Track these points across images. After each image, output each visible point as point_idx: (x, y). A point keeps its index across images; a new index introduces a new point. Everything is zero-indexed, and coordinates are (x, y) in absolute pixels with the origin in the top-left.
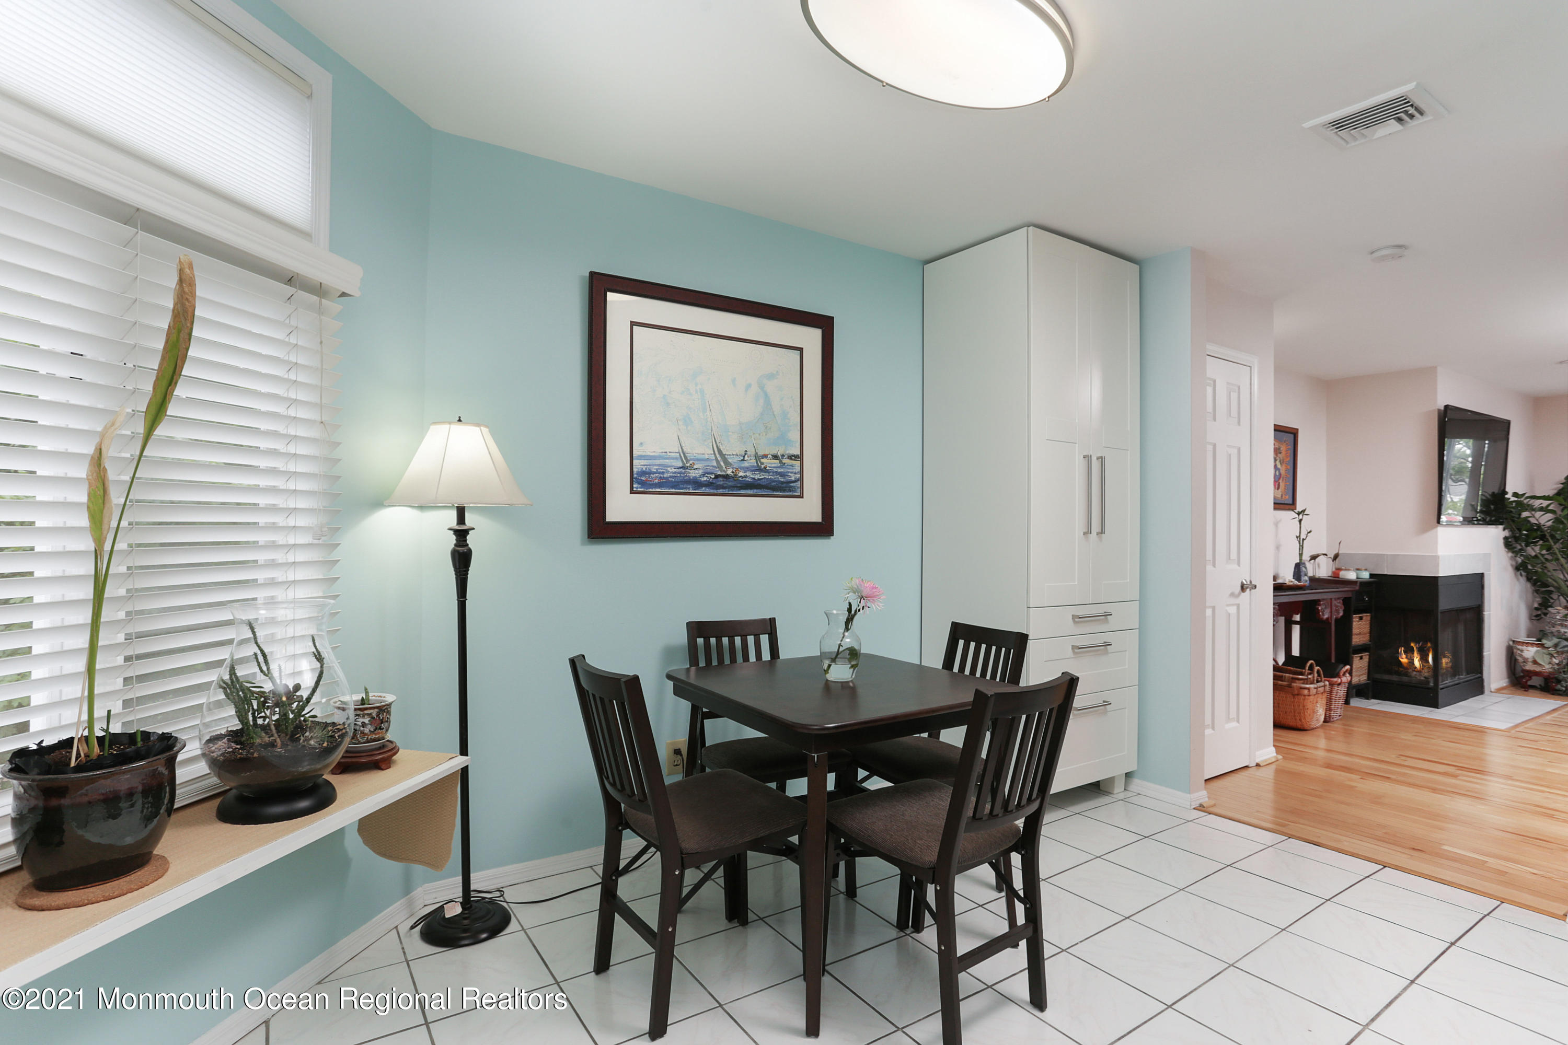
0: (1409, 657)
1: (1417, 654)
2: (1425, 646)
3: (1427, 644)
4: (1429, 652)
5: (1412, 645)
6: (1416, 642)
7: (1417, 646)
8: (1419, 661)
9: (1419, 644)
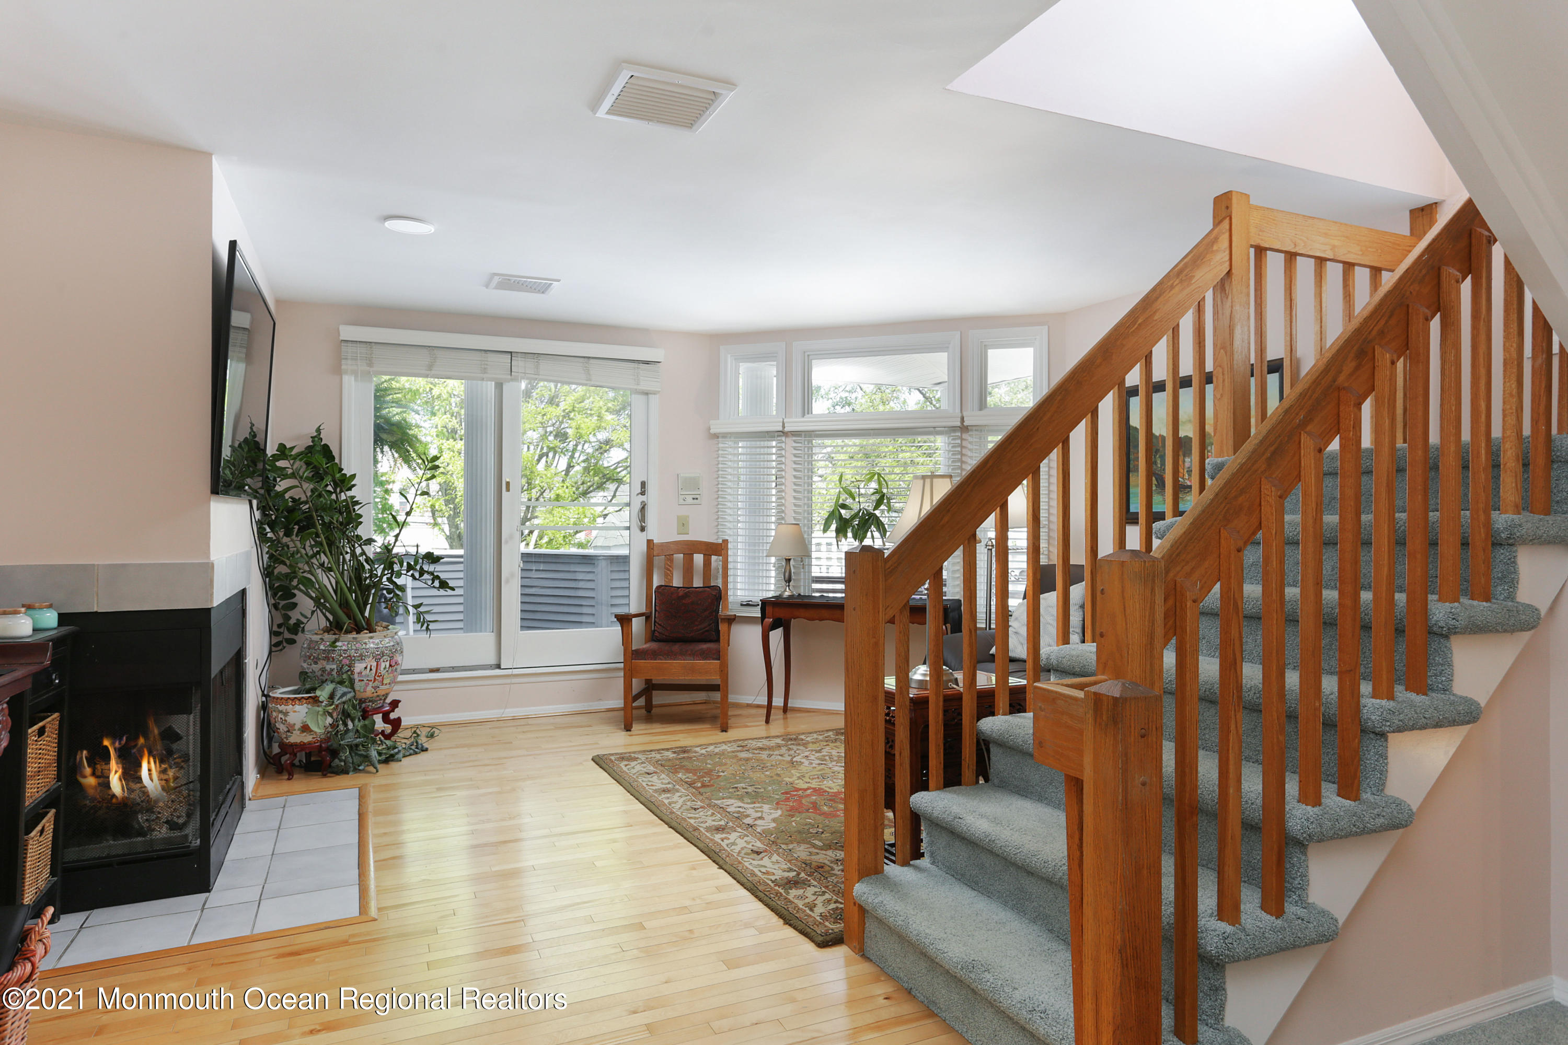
0: (98, 773)
1: (117, 763)
2: (133, 744)
3: (137, 738)
4: (142, 757)
5: (106, 743)
6: (114, 737)
7: (117, 744)
8: (120, 780)
9: (121, 739)
